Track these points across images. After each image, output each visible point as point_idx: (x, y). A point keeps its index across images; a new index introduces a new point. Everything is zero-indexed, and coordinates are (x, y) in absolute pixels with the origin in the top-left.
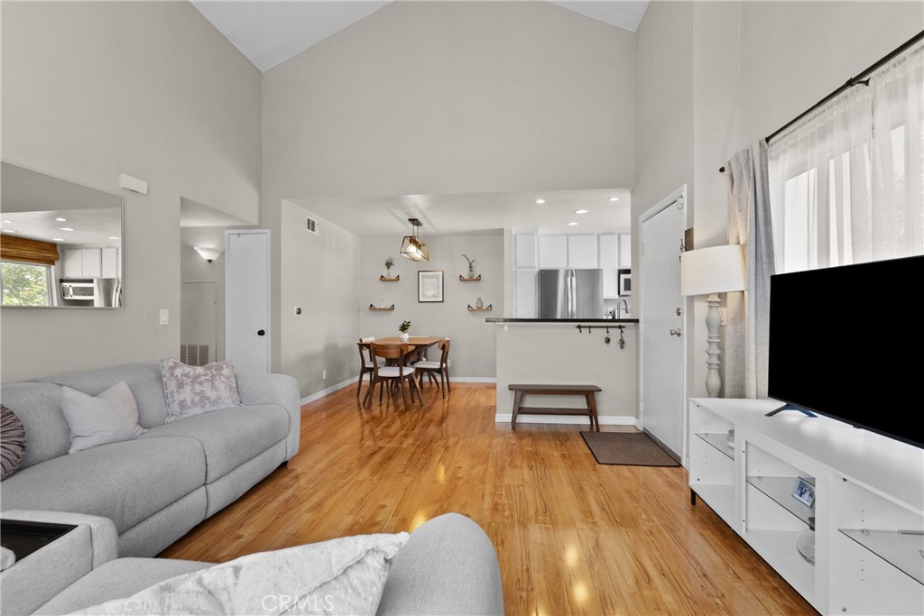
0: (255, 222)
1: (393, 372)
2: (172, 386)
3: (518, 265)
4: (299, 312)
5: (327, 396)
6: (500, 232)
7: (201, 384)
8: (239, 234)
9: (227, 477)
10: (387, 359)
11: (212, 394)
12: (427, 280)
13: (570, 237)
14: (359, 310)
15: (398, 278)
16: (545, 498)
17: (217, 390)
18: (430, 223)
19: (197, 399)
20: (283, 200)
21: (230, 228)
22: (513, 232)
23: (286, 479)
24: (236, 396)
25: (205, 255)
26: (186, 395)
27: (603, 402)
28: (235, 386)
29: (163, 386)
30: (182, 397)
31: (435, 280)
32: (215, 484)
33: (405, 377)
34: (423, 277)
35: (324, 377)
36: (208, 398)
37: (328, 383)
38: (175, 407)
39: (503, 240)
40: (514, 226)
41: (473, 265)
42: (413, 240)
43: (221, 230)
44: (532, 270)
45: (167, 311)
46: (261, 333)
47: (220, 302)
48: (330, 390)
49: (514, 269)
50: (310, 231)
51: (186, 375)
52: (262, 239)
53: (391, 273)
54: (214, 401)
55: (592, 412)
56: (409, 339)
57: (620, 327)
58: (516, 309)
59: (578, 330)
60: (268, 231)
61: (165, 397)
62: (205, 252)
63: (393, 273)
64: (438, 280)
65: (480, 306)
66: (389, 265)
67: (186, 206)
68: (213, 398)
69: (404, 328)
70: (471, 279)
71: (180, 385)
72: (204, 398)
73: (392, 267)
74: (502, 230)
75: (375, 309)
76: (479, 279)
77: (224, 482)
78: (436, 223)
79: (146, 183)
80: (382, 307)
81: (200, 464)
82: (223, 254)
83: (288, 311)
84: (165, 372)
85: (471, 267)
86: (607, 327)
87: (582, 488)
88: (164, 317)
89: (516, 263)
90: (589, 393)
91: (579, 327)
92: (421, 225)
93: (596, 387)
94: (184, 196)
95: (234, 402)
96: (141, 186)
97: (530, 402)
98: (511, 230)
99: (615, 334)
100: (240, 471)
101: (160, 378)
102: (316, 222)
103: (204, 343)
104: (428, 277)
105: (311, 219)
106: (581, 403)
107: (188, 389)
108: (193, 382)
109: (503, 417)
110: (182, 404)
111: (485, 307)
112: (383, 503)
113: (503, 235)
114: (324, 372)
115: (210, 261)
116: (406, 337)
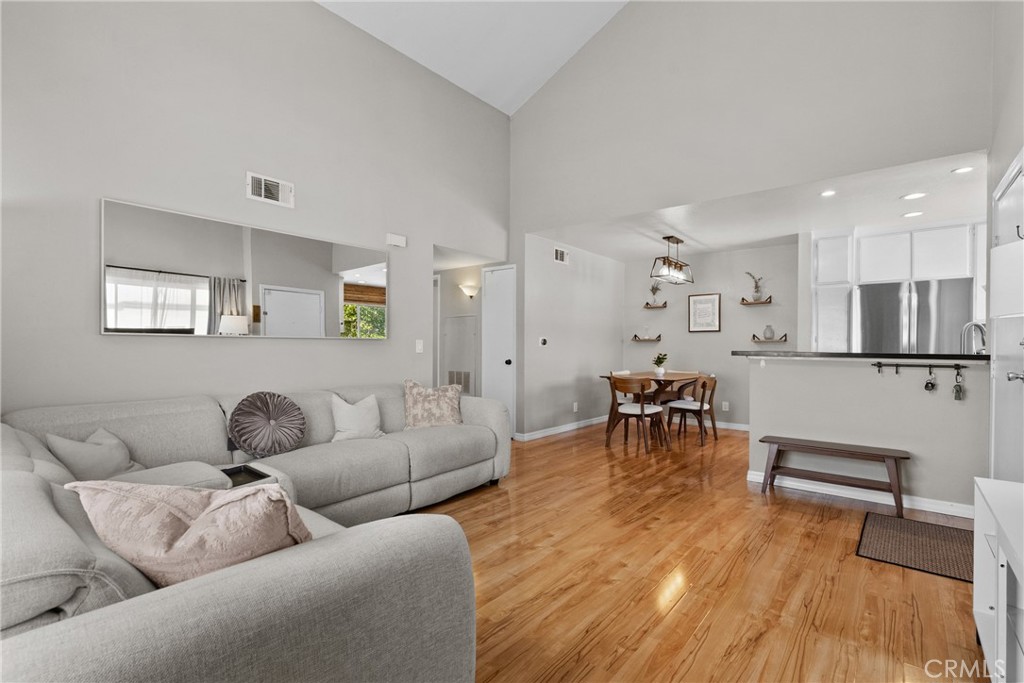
0: (503, 259)
1: (635, 409)
2: (410, 402)
3: (820, 280)
4: (544, 342)
5: (578, 429)
6: (793, 240)
7: (429, 402)
8: (492, 271)
9: (430, 480)
10: (634, 395)
11: (436, 411)
12: (699, 306)
13: (915, 234)
14: (622, 341)
15: (665, 305)
16: (732, 573)
17: (441, 409)
18: (692, 239)
19: (426, 414)
20: (527, 235)
21: (486, 266)
22: (813, 237)
23: (489, 495)
24: (457, 416)
25: (468, 292)
26: (418, 410)
27: (922, 474)
28: (456, 406)
29: (405, 401)
30: (415, 412)
31: (710, 305)
32: (419, 484)
33: (647, 416)
34: (695, 302)
35: (575, 410)
36: (433, 415)
37: (579, 417)
38: (410, 419)
39: (797, 248)
40: (812, 229)
41: (760, 284)
42: (667, 261)
43: (478, 268)
44: (843, 286)
45: (422, 341)
46: (508, 362)
47: (478, 334)
48: (583, 423)
49: (813, 286)
50: (558, 261)
51: (419, 394)
52: (509, 273)
53: (657, 300)
54: (439, 418)
55: (897, 488)
56: (666, 374)
57: (957, 367)
58: (816, 340)
59: (876, 369)
60: (514, 266)
61: (406, 410)
62: (468, 289)
63: (659, 299)
64: (713, 305)
65: (768, 335)
66: (655, 290)
67: (439, 252)
68: (437, 415)
69: (659, 361)
70: (757, 303)
71: (415, 402)
72: (431, 415)
73: (658, 292)
74: (797, 235)
75: (640, 341)
76: (769, 301)
77: (426, 483)
78: (701, 236)
79: (404, 238)
80: (647, 338)
81: (403, 464)
82: (480, 289)
83: (532, 342)
84: (407, 391)
85: (757, 287)
86: (930, 366)
87: (797, 576)
88: (419, 347)
89: (816, 278)
90: (899, 461)
91: (879, 365)
92: (682, 242)
93: (907, 452)
94: (436, 244)
95: (454, 420)
96: (400, 241)
97: (795, 461)
98: (810, 235)
99: (945, 378)
100: (441, 477)
101: (404, 395)
102: (566, 252)
103: (467, 371)
104: (701, 302)
105: (559, 249)
106: (880, 473)
107: (420, 405)
108: (424, 401)
109: (756, 476)
110: (415, 417)
111: (777, 338)
112: (551, 533)
113: (797, 242)
114: (575, 405)
115: (471, 297)
116: (661, 372)
